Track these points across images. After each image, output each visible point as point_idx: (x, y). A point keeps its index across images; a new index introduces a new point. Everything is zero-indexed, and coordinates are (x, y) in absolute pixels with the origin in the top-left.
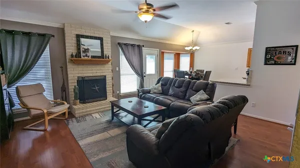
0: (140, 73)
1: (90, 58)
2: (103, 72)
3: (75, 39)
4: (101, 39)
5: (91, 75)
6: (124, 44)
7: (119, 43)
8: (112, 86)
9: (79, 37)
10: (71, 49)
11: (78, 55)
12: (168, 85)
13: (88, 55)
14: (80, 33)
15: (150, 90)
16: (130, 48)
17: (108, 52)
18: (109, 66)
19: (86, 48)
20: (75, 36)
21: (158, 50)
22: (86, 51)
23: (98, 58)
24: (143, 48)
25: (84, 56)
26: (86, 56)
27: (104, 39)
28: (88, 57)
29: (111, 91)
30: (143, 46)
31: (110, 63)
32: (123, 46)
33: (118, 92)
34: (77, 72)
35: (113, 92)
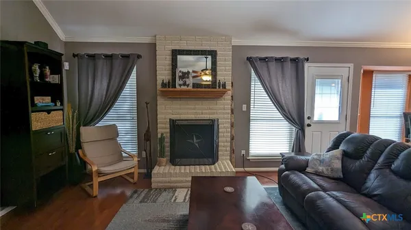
0: (296, 118)
1: (190, 88)
2: (214, 113)
3: (169, 58)
4: (213, 54)
5: (192, 117)
6: (261, 59)
7: (249, 59)
8: (229, 139)
9: (175, 53)
10: (163, 74)
11: (172, 83)
12: (365, 159)
13: (187, 83)
14: (177, 48)
15: (307, 162)
16: (273, 66)
17: (225, 75)
18: (225, 103)
19: (185, 70)
20: (170, 52)
21: (351, 65)
22: (185, 75)
23: (205, 88)
24: (306, 65)
25: (180, 85)
26: (185, 84)
27: (218, 53)
28: (188, 85)
29: (229, 149)
30: (307, 60)
31: (228, 96)
32: (257, 62)
33: (243, 152)
34: (171, 111)
35: (232, 151)
